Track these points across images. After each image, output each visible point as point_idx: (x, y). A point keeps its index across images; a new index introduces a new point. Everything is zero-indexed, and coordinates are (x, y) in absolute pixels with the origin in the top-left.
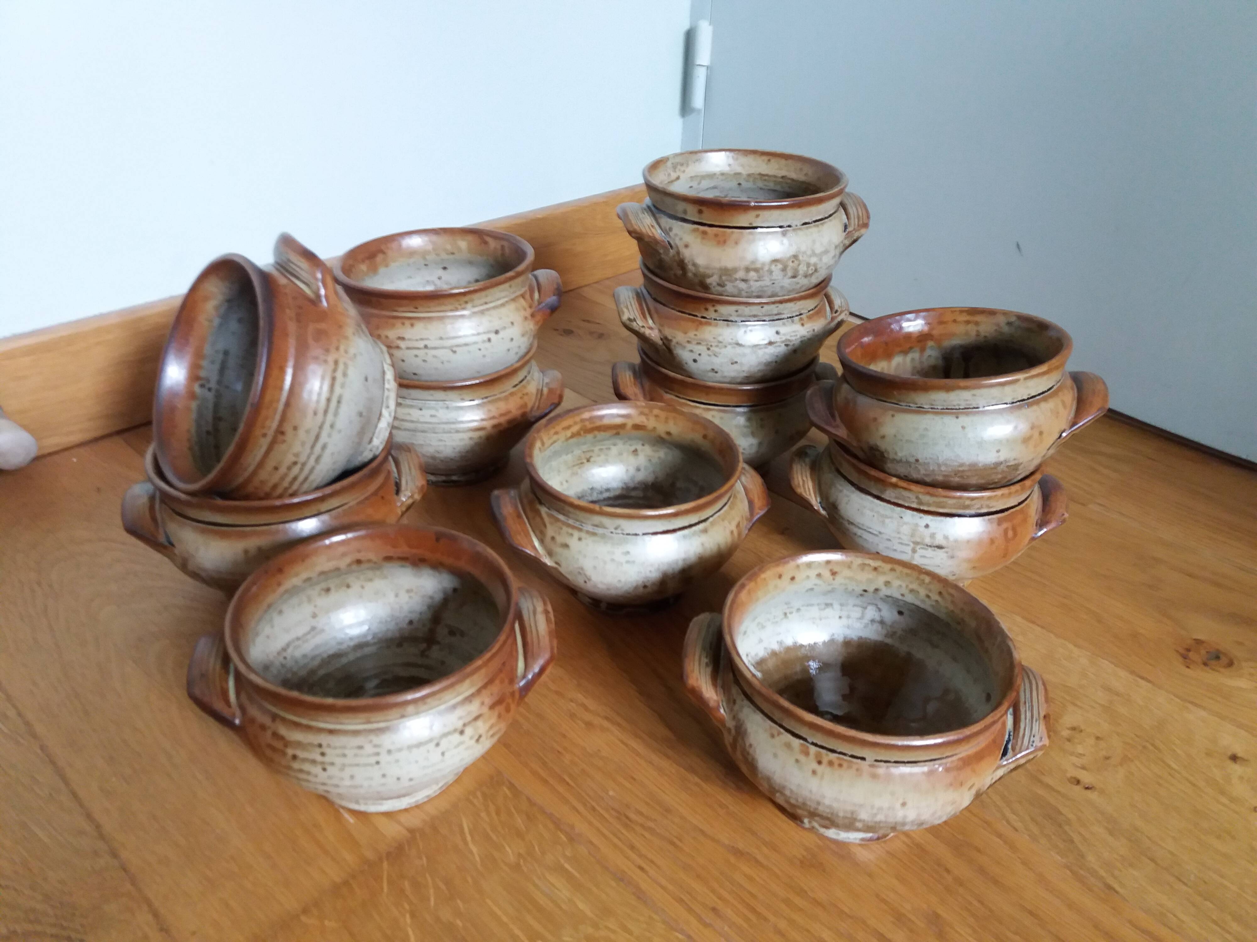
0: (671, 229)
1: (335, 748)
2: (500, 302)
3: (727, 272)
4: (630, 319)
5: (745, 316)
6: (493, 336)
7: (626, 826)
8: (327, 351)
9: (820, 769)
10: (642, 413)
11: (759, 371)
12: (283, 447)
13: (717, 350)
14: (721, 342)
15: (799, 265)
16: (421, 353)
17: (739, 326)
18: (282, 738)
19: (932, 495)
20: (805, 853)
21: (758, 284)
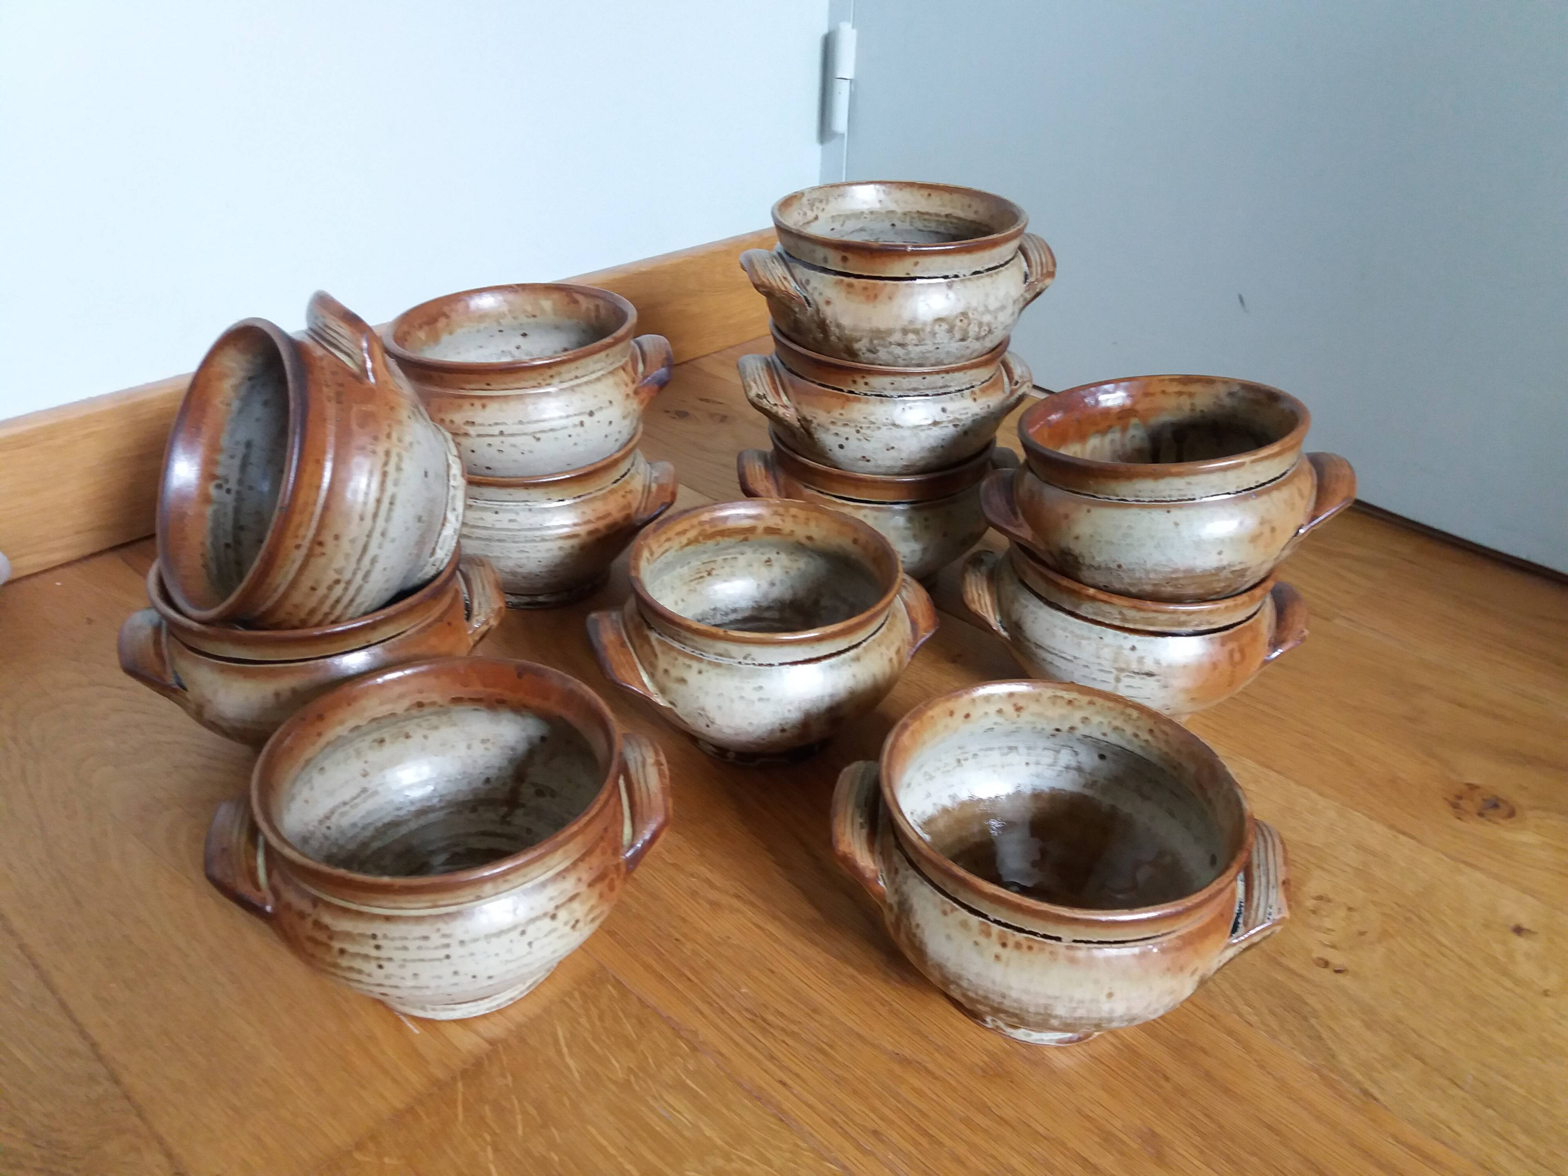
0: (808, 282)
1: (393, 939)
2: (594, 376)
3: (879, 335)
4: (758, 396)
5: (903, 390)
6: (586, 419)
7: (763, 1031)
8: (376, 438)
9: (1004, 953)
10: (776, 513)
11: (922, 458)
12: (322, 561)
13: (868, 432)
14: (874, 423)
15: (969, 324)
16: (496, 441)
17: (895, 402)
18: (326, 928)
19: (1140, 610)
20: (986, 1059)
21: (919, 349)
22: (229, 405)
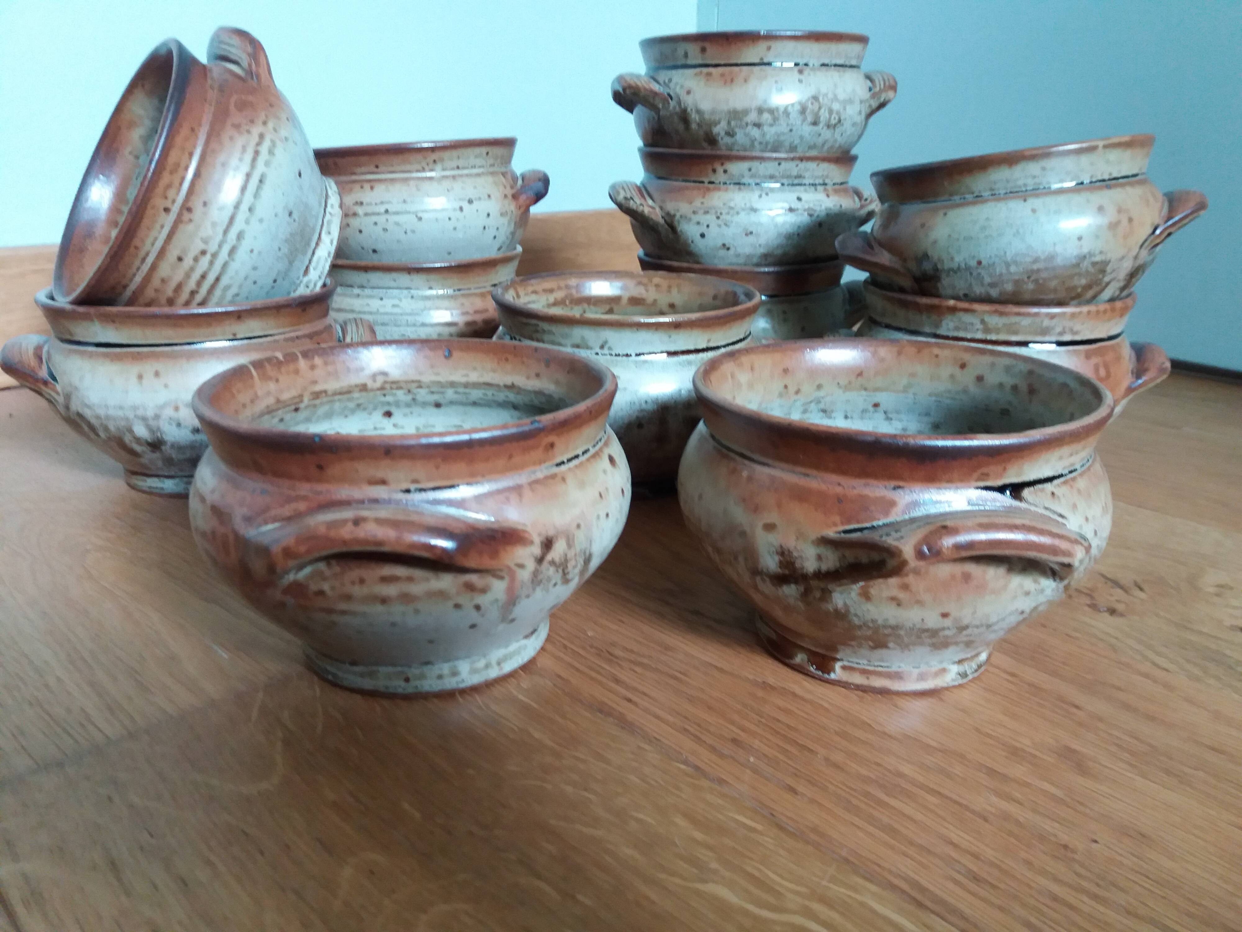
0: (670, 80)
2: (475, 171)
3: (736, 115)
4: (626, 198)
5: (760, 176)
6: (465, 205)
7: (609, 662)
8: (252, 121)
10: (640, 283)
12: (190, 227)
13: (728, 218)
14: (732, 208)
15: (820, 108)
16: (381, 219)
17: (753, 190)
19: (1001, 314)
21: (773, 130)
22: (137, 157)
